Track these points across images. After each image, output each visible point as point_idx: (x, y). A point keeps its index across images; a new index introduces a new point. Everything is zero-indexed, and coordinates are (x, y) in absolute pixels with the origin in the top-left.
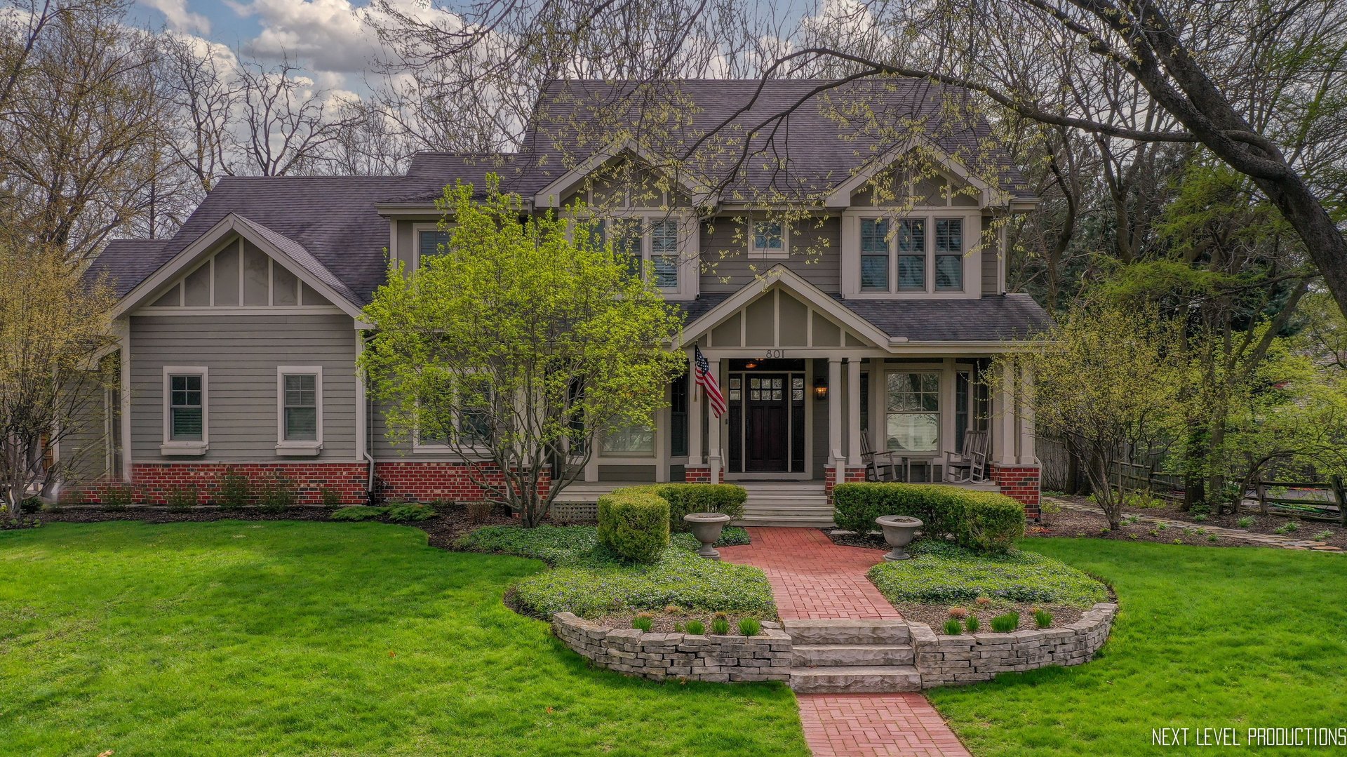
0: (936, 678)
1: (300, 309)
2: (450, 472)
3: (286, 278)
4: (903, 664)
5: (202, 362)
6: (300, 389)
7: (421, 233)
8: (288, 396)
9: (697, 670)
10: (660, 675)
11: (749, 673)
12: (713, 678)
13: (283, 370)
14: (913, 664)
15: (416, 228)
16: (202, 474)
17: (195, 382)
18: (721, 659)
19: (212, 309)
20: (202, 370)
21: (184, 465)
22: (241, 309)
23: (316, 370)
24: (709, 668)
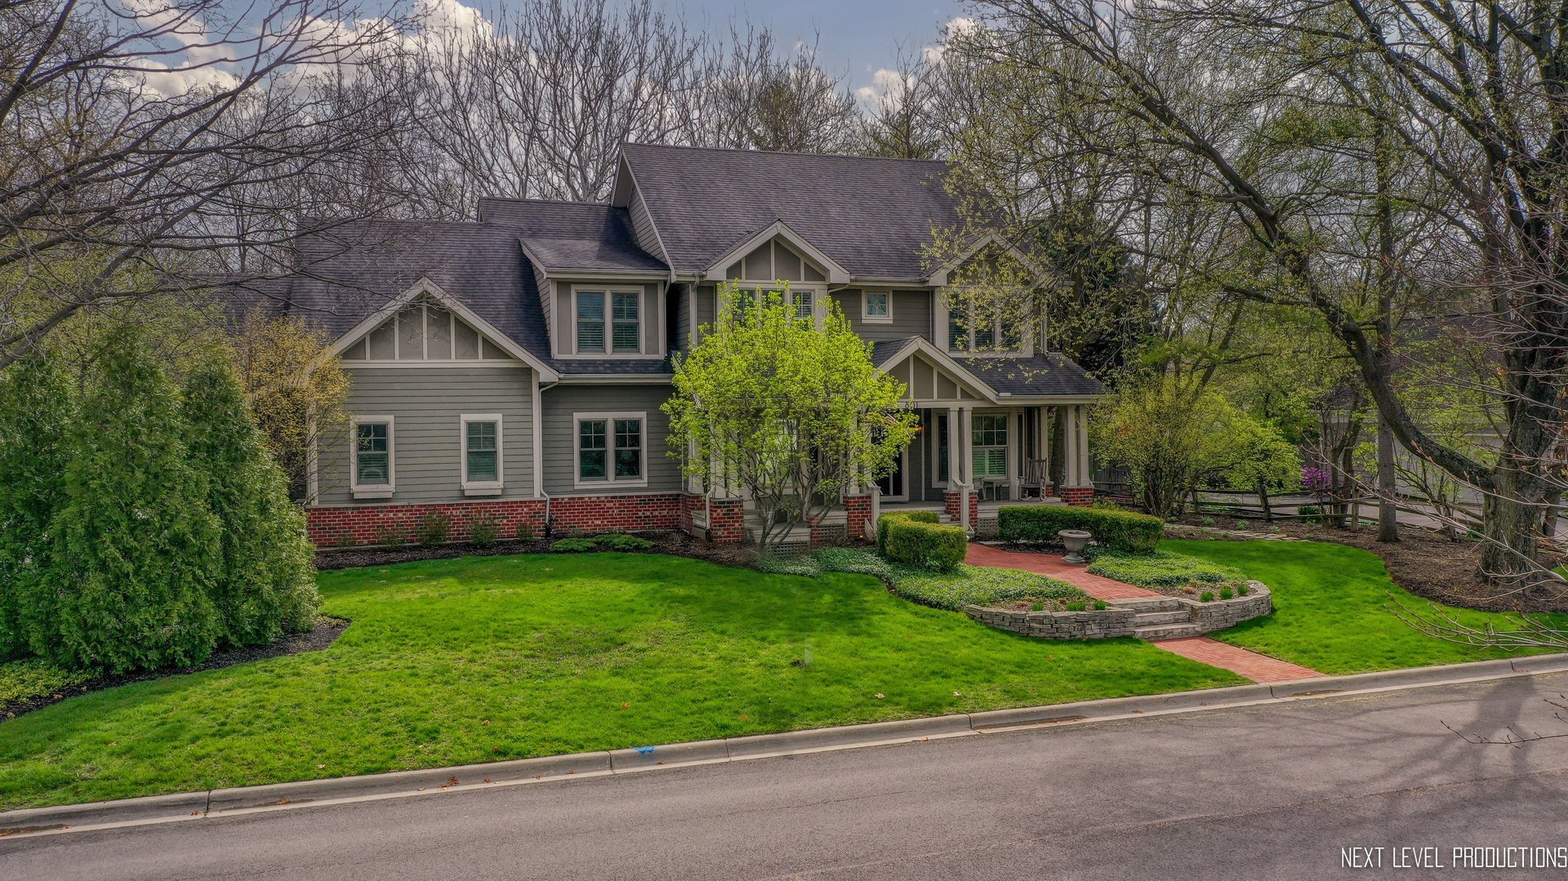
0: (1209, 628)
1: (481, 362)
2: (608, 505)
3: (468, 333)
4: (1184, 621)
5: (388, 412)
6: (482, 435)
7: (579, 294)
8: (471, 441)
9: (1088, 632)
10: (1067, 637)
11: (1116, 631)
12: (1095, 637)
13: (466, 417)
14: (1189, 621)
15: (574, 289)
16: (391, 515)
17: (381, 430)
18: (1100, 624)
19: (398, 363)
20: (389, 419)
21: (373, 508)
22: (426, 362)
23: (497, 417)
24: (1094, 630)
